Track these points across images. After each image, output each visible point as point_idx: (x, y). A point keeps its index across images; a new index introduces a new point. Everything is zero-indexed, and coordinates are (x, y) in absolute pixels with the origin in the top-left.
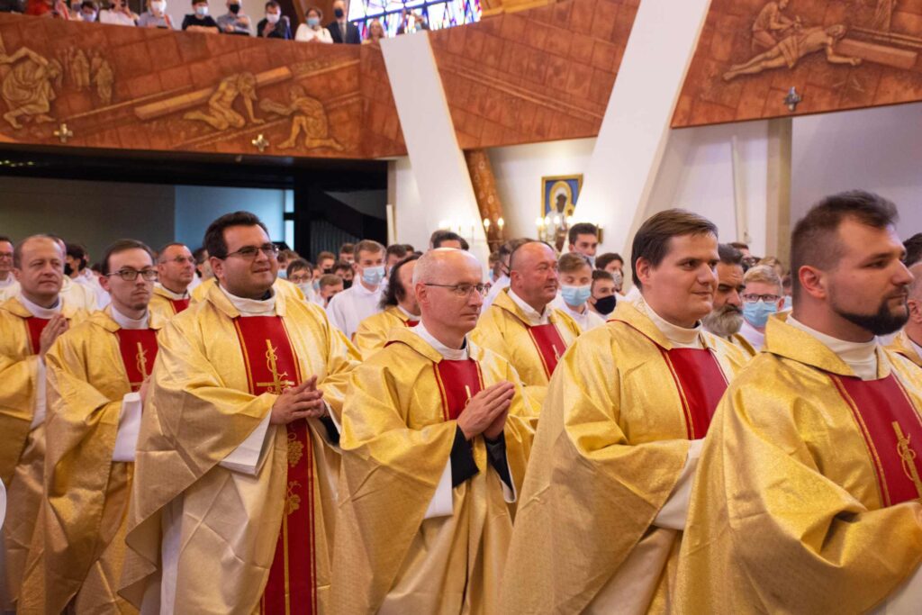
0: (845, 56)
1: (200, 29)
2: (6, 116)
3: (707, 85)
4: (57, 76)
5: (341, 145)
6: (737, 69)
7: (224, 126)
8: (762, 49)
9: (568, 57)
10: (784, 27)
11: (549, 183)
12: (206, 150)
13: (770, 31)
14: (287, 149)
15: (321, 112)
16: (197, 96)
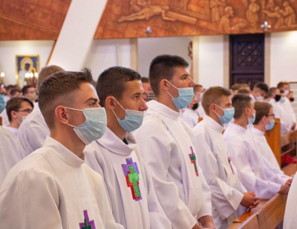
0: (169, 17)
3: (110, 23)
6: (123, 18)
8: (134, 12)
9: (38, 5)
10: (144, 4)
11: (20, 59)
13: (138, 5)
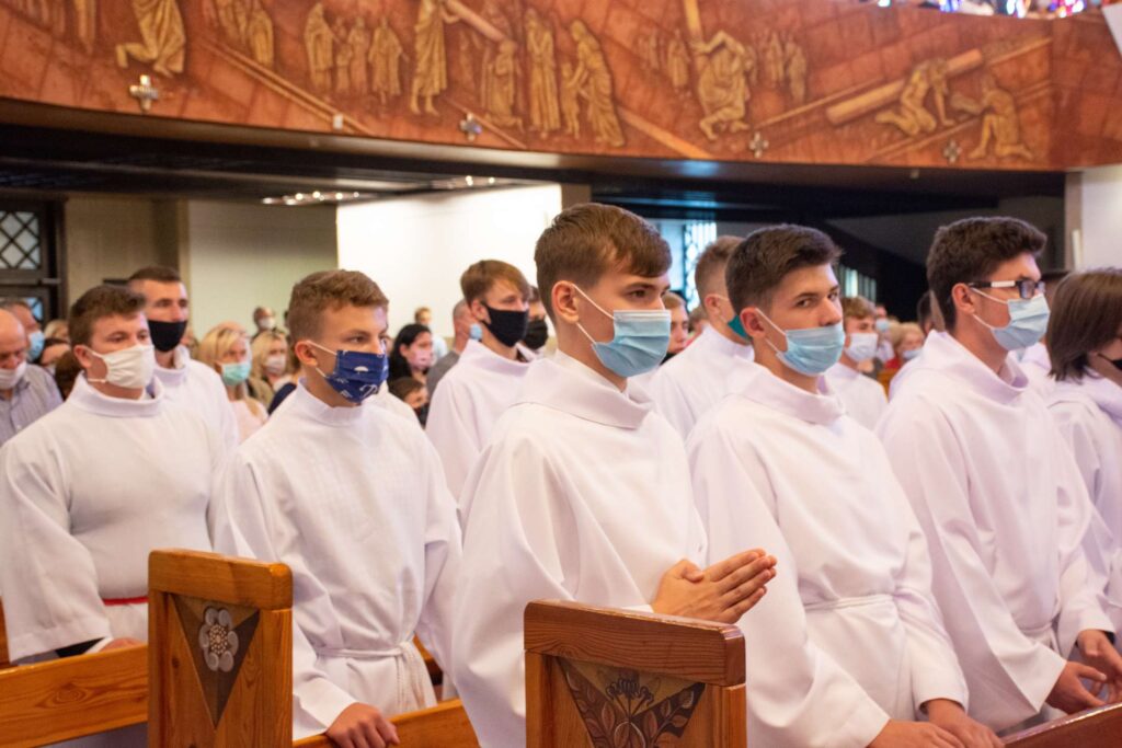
2: (703, 124)
4: (752, 68)
5: (1033, 153)
7: (915, 131)
14: (979, 159)
15: (1012, 108)
16: (888, 91)
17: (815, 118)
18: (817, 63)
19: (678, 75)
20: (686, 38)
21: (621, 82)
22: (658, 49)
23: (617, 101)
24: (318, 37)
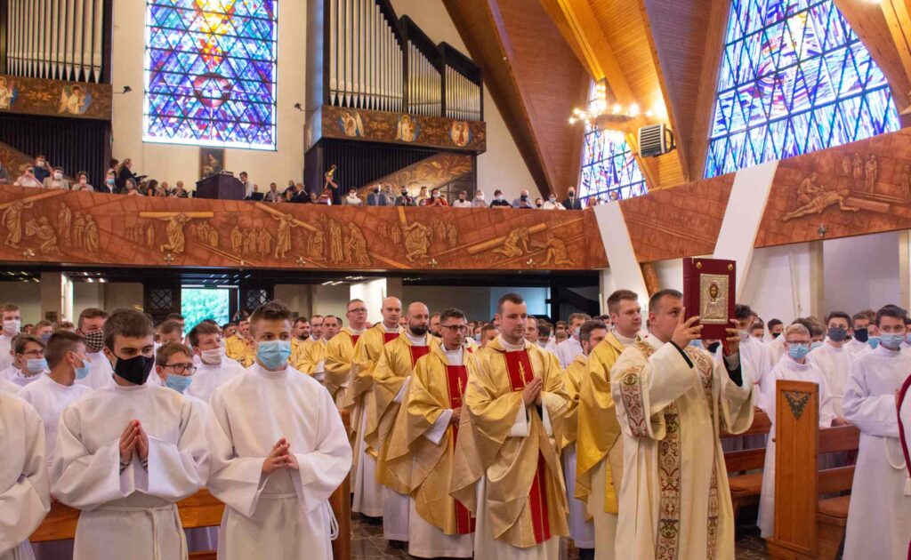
0: (850, 206)
1: (501, 207)
2: (407, 256)
3: (773, 224)
4: (431, 235)
5: (575, 263)
6: (790, 214)
7: (512, 255)
8: (803, 204)
9: (696, 211)
10: (815, 191)
12: (503, 268)
13: (807, 194)
14: (545, 266)
15: (563, 245)
16: (498, 240)
17: (462, 252)
18: (462, 232)
19: (396, 238)
20: (400, 225)
21: (370, 242)
22: (387, 230)
23: (368, 250)
24: (236, 237)
